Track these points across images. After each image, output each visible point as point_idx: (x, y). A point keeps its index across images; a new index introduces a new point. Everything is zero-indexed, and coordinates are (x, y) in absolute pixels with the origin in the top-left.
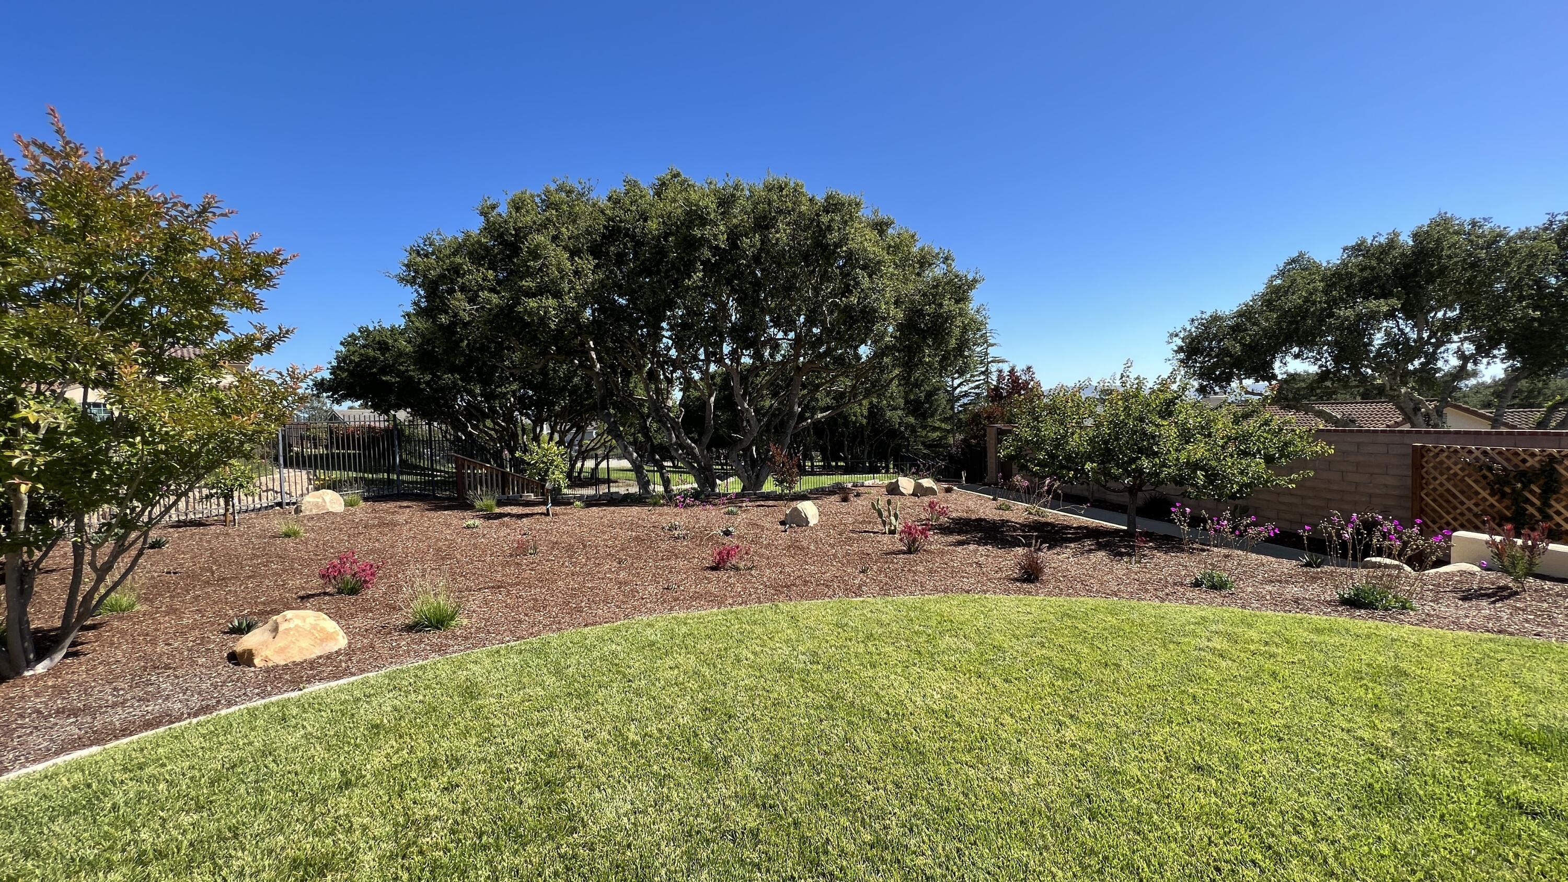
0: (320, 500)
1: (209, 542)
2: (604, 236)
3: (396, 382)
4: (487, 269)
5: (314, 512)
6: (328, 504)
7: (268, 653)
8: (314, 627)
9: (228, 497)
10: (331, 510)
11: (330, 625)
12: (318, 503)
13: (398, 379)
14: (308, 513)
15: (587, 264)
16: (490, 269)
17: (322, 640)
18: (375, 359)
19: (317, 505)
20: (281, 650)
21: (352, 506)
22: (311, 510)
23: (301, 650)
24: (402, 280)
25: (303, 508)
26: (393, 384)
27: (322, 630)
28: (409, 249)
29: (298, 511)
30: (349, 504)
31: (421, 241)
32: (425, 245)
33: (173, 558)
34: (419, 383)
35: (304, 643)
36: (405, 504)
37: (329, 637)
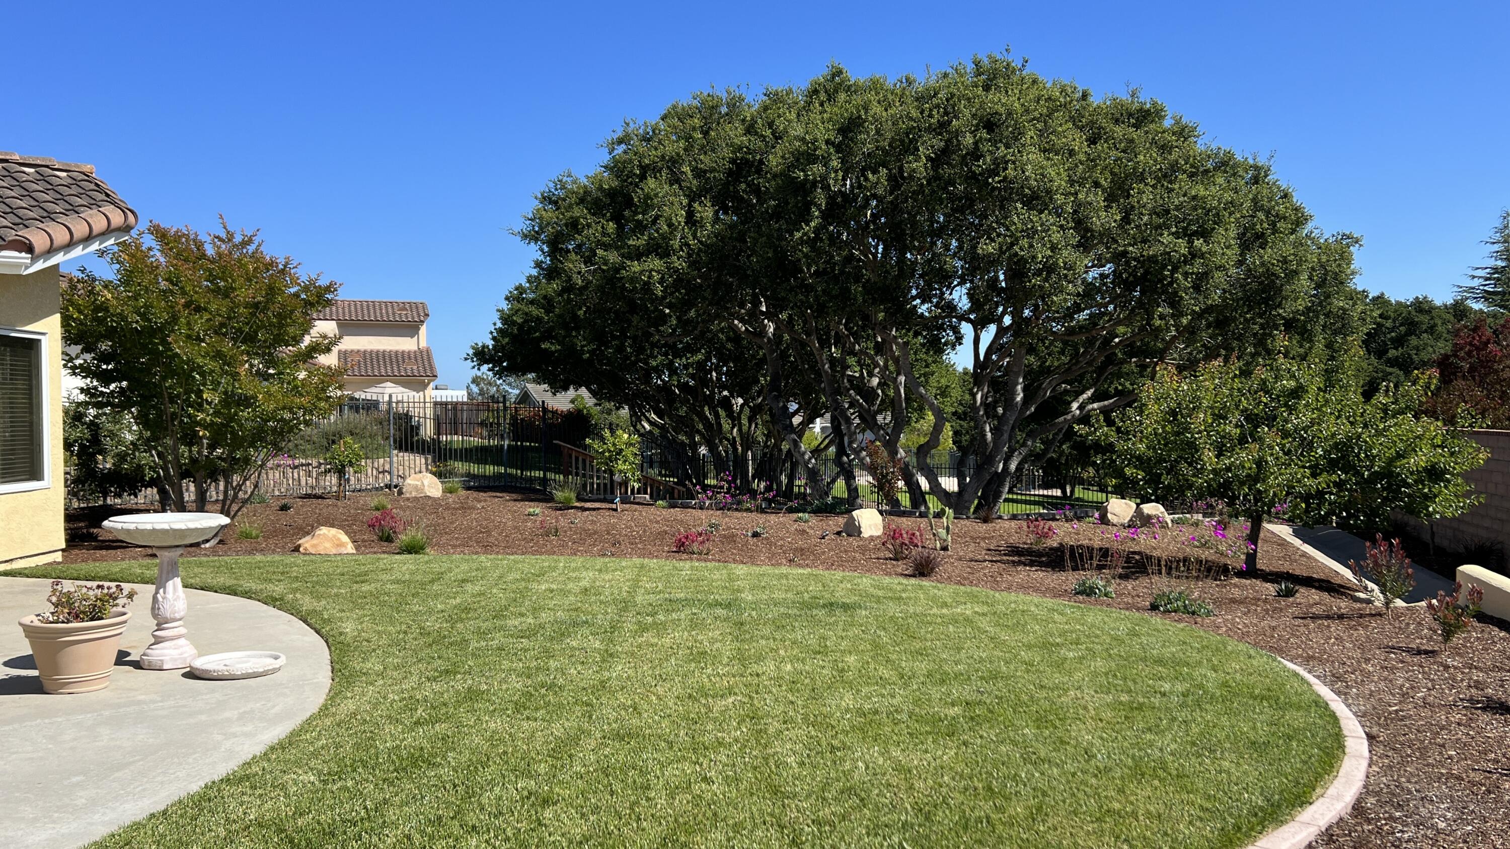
0: (419, 483)
1: (320, 510)
2: (730, 173)
3: (556, 351)
4: (607, 221)
5: (414, 494)
6: (426, 488)
7: (307, 545)
8: (334, 536)
9: (341, 472)
10: (428, 494)
11: (345, 538)
12: (417, 485)
13: (559, 347)
14: (408, 495)
15: (706, 211)
16: (611, 220)
17: (338, 545)
18: (539, 319)
19: (416, 488)
20: (314, 546)
21: (451, 492)
22: (411, 493)
23: (325, 548)
24: (525, 236)
25: (404, 490)
26: (553, 353)
27: (339, 539)
28: (539, 196)
29: (400, 493)
30: (449, 491)
31: (551, 185)
32: (556, 189)
33: (292, 517)
34: (582, 352)
35: (328, 545)
36: (498, 494)
37: (342, 545)
